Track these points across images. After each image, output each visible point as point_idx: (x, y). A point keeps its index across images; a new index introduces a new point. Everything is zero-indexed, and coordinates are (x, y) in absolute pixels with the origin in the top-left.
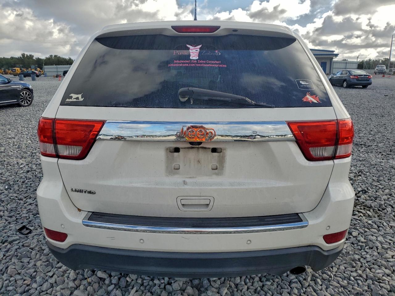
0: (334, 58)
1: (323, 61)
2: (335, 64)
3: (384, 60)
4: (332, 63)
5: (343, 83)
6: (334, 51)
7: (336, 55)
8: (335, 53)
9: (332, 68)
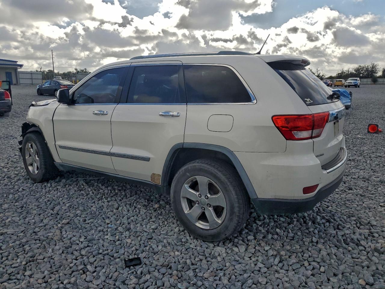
0: (18, 68)
1: (8, 71)
2: (20, 74)
3: (48, 72)
4: (17, 73)
5: (55, 93)
6: (17, 62)
7: (21, 66)
8: (18, 63)
9: (18, 79)
